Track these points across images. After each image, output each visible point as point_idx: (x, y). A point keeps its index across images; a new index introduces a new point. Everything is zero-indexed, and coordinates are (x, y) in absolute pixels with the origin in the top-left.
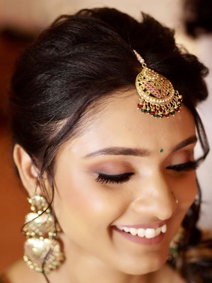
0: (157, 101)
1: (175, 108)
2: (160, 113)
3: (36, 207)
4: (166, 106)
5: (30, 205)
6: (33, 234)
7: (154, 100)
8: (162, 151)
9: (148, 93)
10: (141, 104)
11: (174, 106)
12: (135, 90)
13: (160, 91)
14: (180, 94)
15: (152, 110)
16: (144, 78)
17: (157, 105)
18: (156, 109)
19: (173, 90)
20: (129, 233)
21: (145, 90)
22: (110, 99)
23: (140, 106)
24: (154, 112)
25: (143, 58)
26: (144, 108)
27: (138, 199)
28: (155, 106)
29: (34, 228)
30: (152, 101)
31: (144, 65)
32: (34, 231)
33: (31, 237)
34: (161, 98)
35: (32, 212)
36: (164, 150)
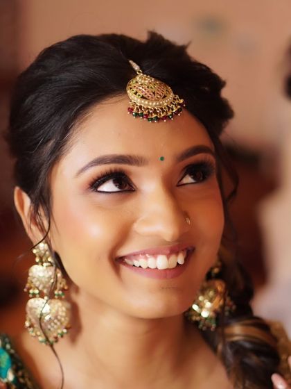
0: (150, 104)
1: (174, 111)
2: (154, 116)
3: (41, 258)
4: (162, 109)
5: (34, 256)
6: (37, 291)
7: (146, 102)
8: (162, 159)
9: (139, 95)
10: (131, 107)
11: (173, 110)
12: (126, 95)
13: (154, 93)
14: (180, 99)
15: (145, 113)
16: (137, 82)
17: (150, 107)
18: (149, 112)
19: (172, 94)
20: (140, 267)
21: (136, 93)
22: (98, 106)
23: (131, 110)
24: (147, 116)
25: (138, 65)
26: (135, 110)
27: (141, 219)
28: (148, 109)
29: (37, 284)
30: (144, 103)
31: (139, 72)
32: (38, 288)
33: (34, 296)
34: (155, 100)
35: (37, 264)
36: (165, 157)
